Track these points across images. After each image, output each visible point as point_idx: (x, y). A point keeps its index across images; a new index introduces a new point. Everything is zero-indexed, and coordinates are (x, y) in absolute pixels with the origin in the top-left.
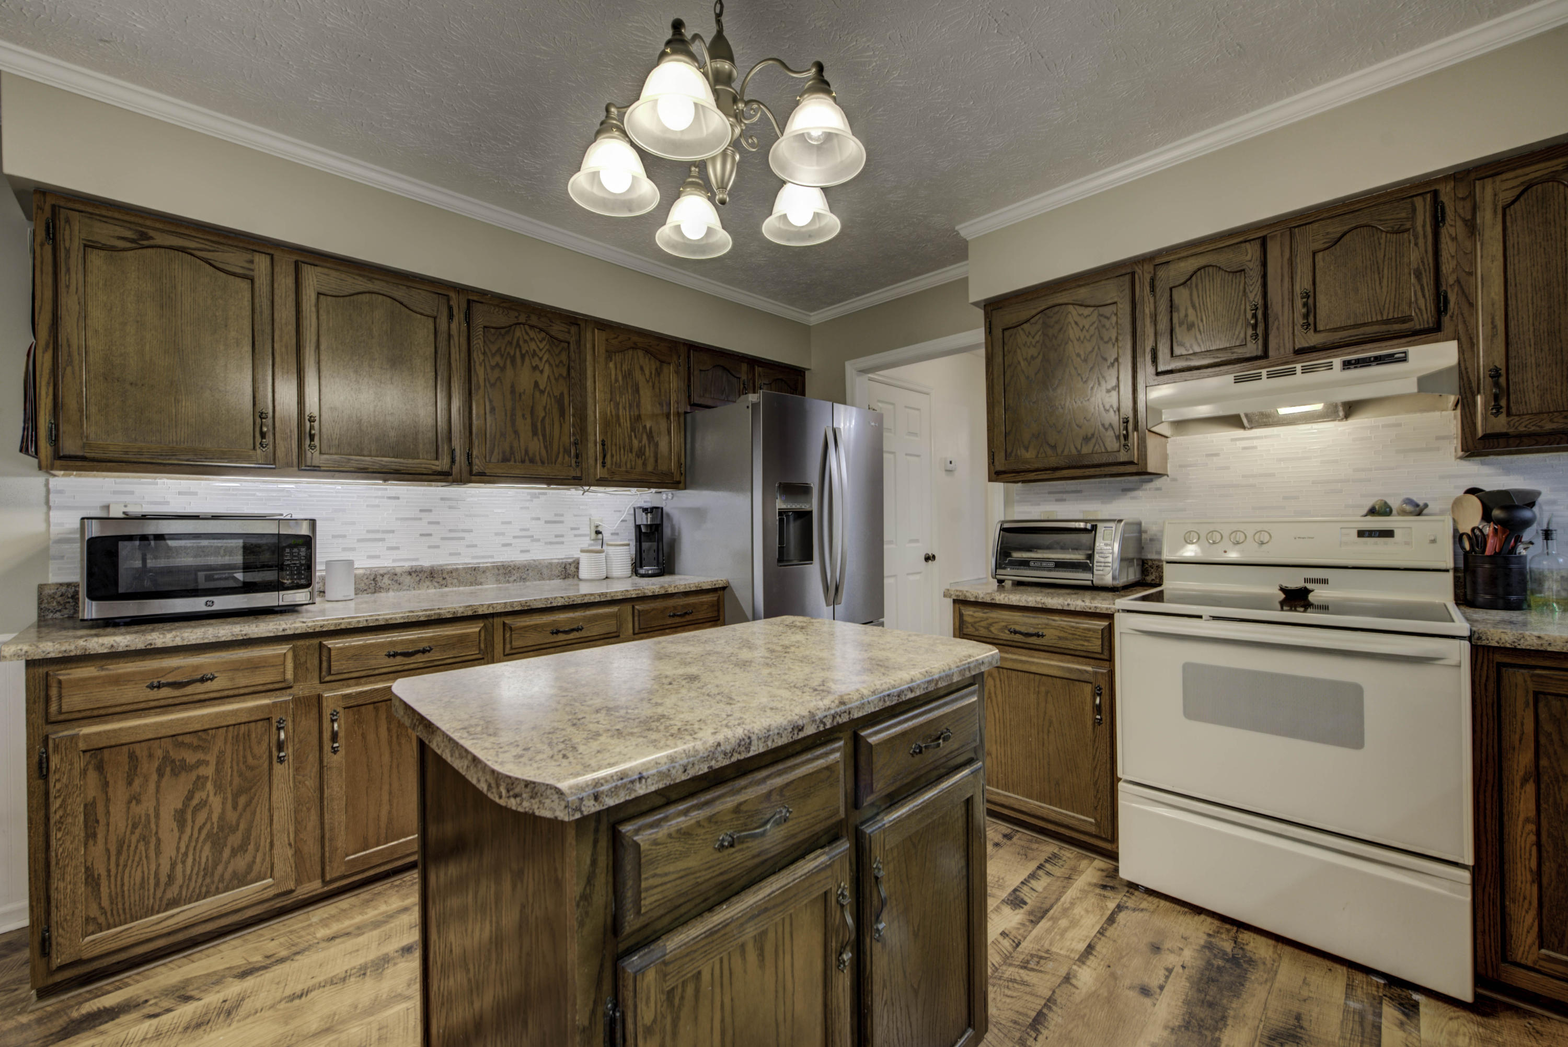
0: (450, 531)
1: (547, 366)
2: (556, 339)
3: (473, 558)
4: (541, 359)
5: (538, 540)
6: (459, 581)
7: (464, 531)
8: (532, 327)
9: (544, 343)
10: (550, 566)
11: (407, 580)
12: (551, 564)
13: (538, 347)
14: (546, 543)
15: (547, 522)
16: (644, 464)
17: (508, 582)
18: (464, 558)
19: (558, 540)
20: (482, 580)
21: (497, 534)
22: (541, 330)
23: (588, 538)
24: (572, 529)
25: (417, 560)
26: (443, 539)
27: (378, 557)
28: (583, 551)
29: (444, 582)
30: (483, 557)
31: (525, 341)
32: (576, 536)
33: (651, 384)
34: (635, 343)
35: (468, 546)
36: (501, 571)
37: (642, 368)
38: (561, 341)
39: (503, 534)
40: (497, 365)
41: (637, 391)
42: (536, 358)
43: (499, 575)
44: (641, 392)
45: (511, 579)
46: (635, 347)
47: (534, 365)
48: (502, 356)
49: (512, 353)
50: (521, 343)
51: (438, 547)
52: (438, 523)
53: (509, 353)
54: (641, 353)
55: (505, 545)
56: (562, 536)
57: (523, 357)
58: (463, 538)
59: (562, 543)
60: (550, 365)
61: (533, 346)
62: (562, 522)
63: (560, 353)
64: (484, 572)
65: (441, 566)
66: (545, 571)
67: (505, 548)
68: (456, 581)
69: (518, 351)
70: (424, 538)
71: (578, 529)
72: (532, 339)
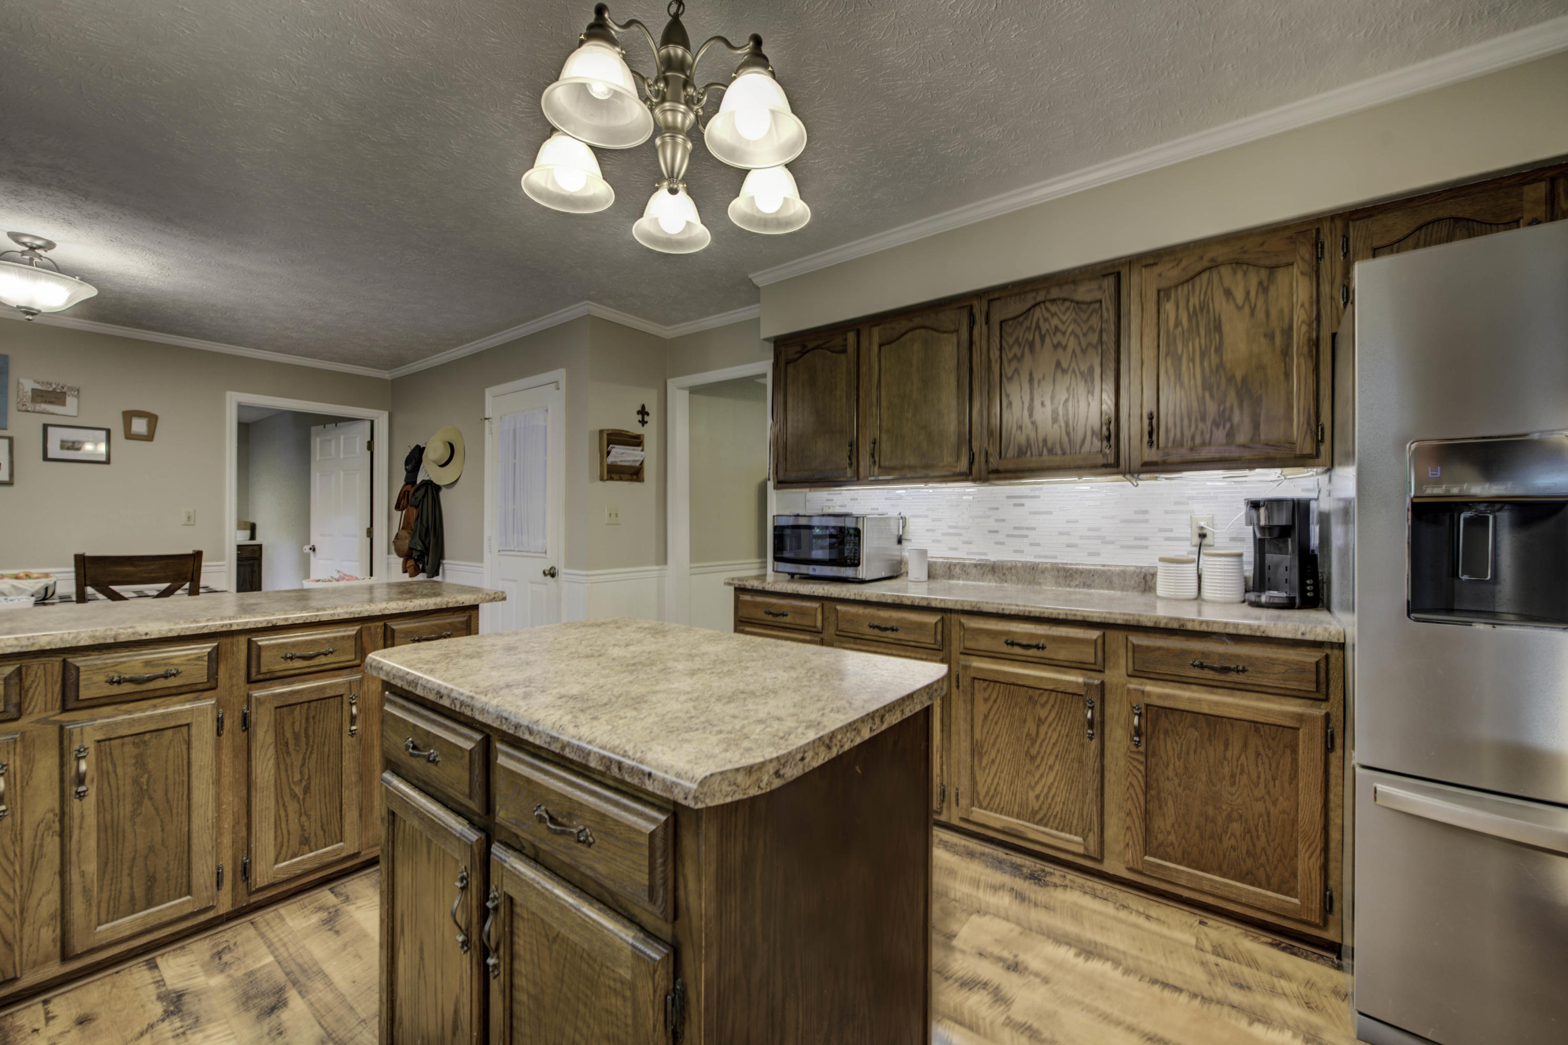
0: (1015, 528)
1: (1072, 339)
2: (1083, 303)
3: (1036, 557)
4: (1064, 334)
5: (1112, 542)
6: (1018, 579)
7: (1028, 529)
8: (1053, 301)
9: (1068, 313)
10: (1123, 574)
11: (974, 571)
12: (1124, 572)
13: (1061, 320)
14: (1122, 547)
15: (1124, 521)
16: (1230, 435)
17: (1069, 586)
18: (1029, 557)
19: (1141, 542)
20: (1042, 581)
21: (1060, 533)
22: (1065, 300)
23: (1188, 543)
24: (1161, 530)
25: (985, 554)
26: (1008, 536)
27: (956, 549)
28: (1162, 560)
29: (1004, 577)
30: (1046, 557)
31: (1046, 320)
32: (1168, 539)
33: (1247, 310)
34: (1212, 260)
35: (1031, 544)
36: (1061, 573)
37: (1228, 293)
38: (1091, 303)
39: (1068, 534)
40: (1015, 356)
41: (1218, 328)
42: (1059, 335)
43: (1058, 577)
44: (1226, 328)
45: (1073, 583)
46: (1214, 266)
47: (1055, 342)
48: (1020, 345)
49: (1031, 338)
50: (1041, 322)
51: (1003, 543)
52: (1004, 520)
53: (1027, 340)
54: (1226, 271)
55: (1068, 546)
56: (1146, 539)
57: (1043, 338)
58: (1026, 536)
59: (1146, 547)
60: (1077, 336)
61: (1055, 322)
62: (1146, 521)
63: (1089, 317)
64: (1043, 572)
65: (1003, 562)
66: (1115, 579)
67: (1069, 549)
68: (1014, 578)
69: (1037, 334)
70: (993, 535)
71: (1171, 530)
72: (1053, 315)
